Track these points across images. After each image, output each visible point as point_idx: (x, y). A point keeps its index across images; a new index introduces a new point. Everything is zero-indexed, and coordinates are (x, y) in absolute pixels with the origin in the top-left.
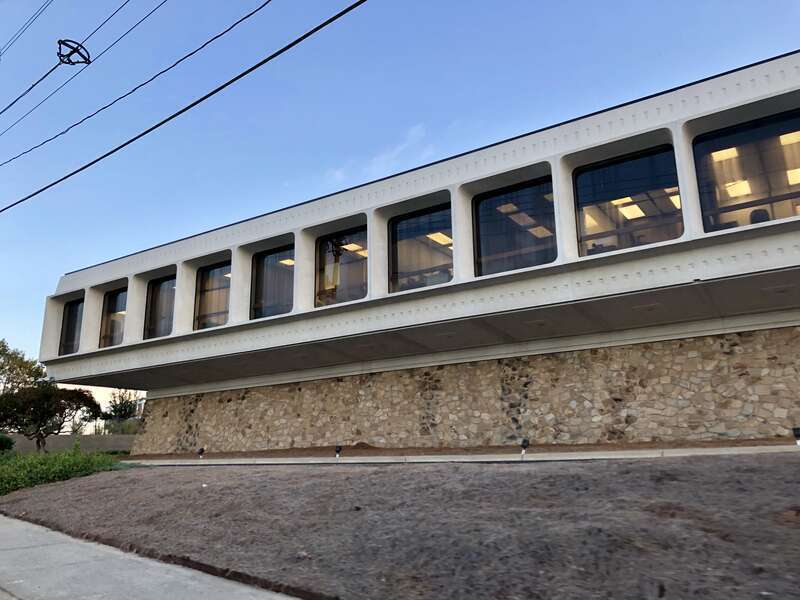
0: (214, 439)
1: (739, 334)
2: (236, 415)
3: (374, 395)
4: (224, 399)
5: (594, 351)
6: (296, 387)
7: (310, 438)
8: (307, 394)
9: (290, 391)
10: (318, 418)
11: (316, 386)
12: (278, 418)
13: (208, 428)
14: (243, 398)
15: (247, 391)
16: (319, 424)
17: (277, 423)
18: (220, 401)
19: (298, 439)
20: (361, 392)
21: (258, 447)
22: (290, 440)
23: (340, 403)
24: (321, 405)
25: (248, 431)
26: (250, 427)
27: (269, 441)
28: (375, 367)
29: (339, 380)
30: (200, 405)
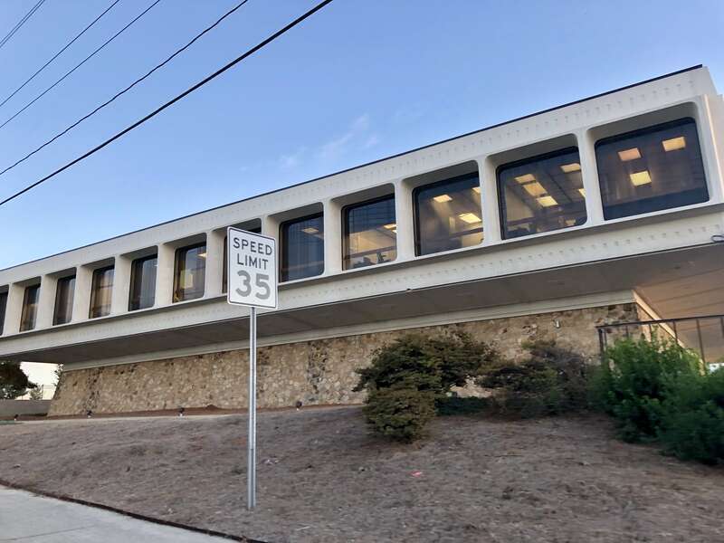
11: (184, 361)
14: (132, 371)
15: (136, 365)
16: (184, 391)
17: (155, 390)
18: (116, 373)
19: (169, 402)
20: (215, 367)
21: (141, 409)
22: (163, 403)
23: (200, 375)
24: (186, 376)
25: (134, 396)
26: (136, 393)
27: (149, 404)
29: (201, 357)
30: (101, 375)
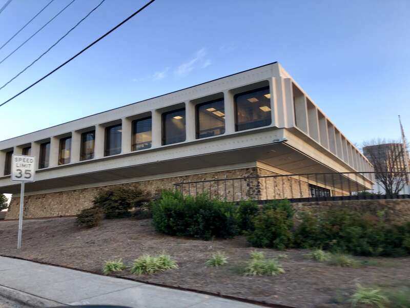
0: (33, 213)
1: (186, 176)
2: (41, 204)
3: (85, 197)
4: (38, 197)
5: (149, 181)
6: (61, 193)
7: (64, 213)
8: (65, 196)
9: (60, 195)
10: (67, 205)
11: (67, 193)
12: (55, 205)
13: (32, 209)
14: (44, 197)
15: (46, 194)
16: (67, 207)
17: (54, 207)
18: (37, 199)
19: (60, 213)
20: (81, 196)
21: (48, 216)
22: (57, 213)
23: (74, 200)
24: (68, 200)
25: (45, 210)
26: (45, 208)
27: (51, 214)
28: (86, 186)
29: (75, 191)
30: (30, 200)
